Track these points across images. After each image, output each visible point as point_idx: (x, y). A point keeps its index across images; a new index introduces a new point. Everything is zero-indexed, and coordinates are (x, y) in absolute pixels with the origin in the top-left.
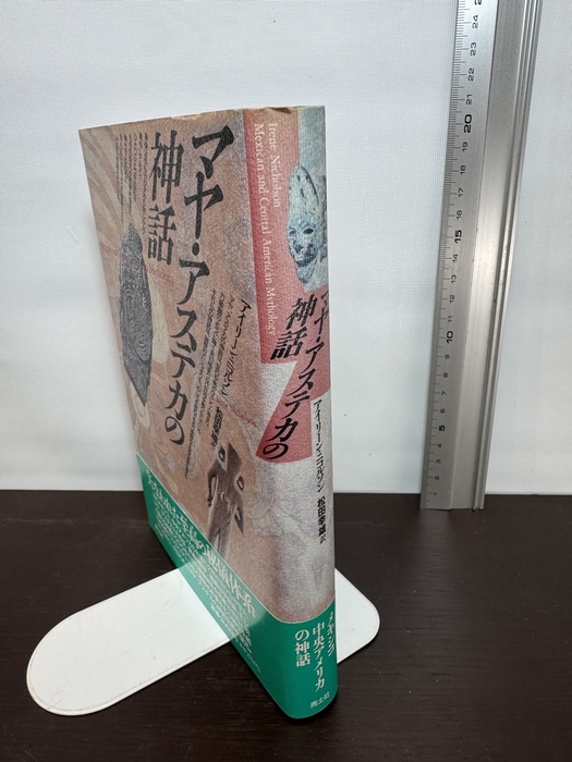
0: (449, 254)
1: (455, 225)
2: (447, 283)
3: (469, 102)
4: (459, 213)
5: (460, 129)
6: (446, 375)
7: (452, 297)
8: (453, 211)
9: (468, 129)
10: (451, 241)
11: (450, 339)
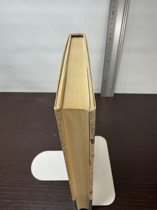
0: (108, 43)
1: (110, 36)
2: (107, 50)
3: (114, 8)
4: (110, 34)
5: (111, 14)
6: (106, 69)
7: (108, 53)
8: (109, 33)
9: (113, 14)
10: (108, 40)
11: (107, 62)
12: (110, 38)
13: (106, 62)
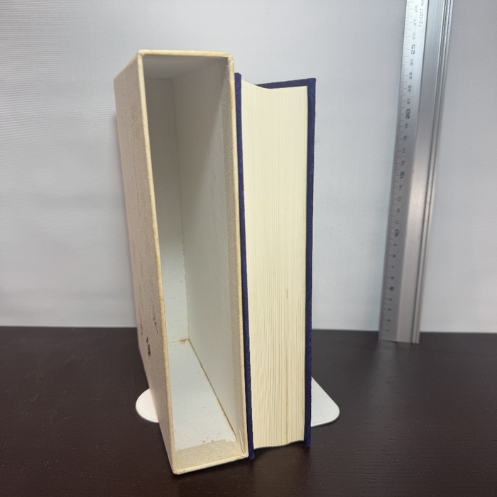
0: (397, 185)
1: (401, 168)
3: (409, 103)
4: (403, 162)
5: (404, 117)
6: (394, 256)
7: (399, 210)
8: (399, 161)
9: (408, 117)
10: (398, 178)
11: (397, 235)
12: (402, 173)
13: (393, 236)
